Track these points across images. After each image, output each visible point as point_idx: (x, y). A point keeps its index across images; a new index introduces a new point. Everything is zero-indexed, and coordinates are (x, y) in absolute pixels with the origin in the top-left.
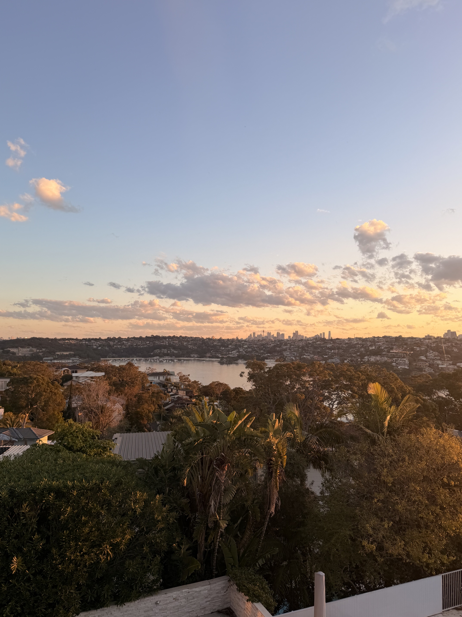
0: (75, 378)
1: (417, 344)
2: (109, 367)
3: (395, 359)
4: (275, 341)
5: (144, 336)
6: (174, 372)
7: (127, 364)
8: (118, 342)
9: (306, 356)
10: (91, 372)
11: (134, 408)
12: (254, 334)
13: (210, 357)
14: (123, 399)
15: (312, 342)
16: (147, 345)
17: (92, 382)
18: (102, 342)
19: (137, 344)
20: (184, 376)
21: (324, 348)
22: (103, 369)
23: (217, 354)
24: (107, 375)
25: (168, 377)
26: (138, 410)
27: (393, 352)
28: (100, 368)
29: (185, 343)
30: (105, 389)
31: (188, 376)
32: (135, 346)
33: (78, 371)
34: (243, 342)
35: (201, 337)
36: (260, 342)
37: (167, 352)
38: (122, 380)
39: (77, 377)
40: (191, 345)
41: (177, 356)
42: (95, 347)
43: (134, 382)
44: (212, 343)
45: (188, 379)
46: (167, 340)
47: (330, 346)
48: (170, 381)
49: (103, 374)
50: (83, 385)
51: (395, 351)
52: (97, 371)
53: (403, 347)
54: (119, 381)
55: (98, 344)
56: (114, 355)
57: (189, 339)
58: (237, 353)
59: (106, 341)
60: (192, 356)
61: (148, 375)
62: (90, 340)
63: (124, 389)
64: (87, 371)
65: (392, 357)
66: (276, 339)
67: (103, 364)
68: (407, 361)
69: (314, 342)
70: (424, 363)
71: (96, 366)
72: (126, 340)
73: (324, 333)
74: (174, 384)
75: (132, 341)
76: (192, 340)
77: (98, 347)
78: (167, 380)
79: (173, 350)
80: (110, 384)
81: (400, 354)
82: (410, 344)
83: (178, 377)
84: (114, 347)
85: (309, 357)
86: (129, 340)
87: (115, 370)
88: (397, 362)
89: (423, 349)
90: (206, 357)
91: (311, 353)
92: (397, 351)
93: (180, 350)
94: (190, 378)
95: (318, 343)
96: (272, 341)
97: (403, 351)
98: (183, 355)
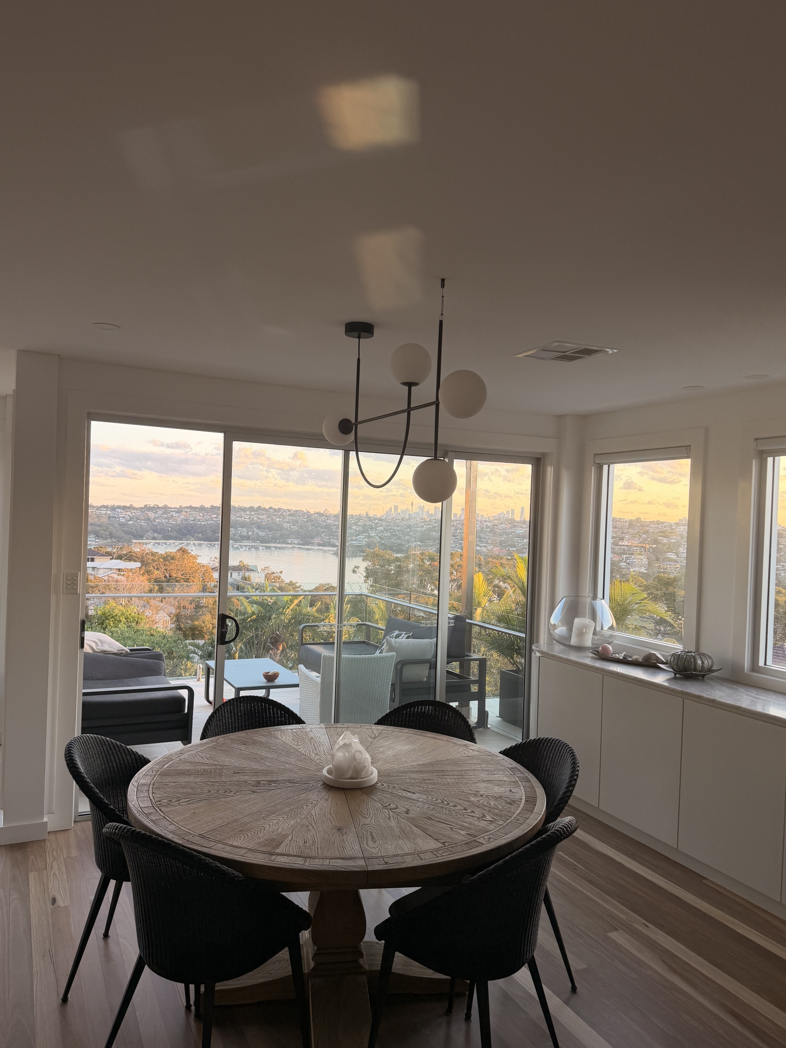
0: (91, 569)
1: (663, 532)
2: (147, 554)
3: (625, 556)
4: (430, 521)
7: (178, 551)
8: (163, 513)
9: (481, 547)
10: (119, 561)
11: (189, 621)
12: (396, 507)
13: (319, 545)
14: (170, 604)
15: (491, 524)
16: (214, 521)
17: (120, 577)
18: (134, 512)
19: (195, 518)
20: (273, 573)
21: (510, 536)
22: (137, 558)
23: (333, 540)
24: (144, 568)
25: (247, 574)
27: (623, 545)
28: (132, 555)
29: (278, 520)
30: (141, 587)
31: (280, 575)
32: (192, 521)
33: (95, 560)
34: (377, 521)
35: (306, 510)
36: (405, 523)
37: (247, 533)
38: (170, 576)
39: (94, 568)
40: (288, 522)
41: (263, 541)
42: (122, 520)
43: (189, 579)
44: (324, 521)
45: (279, 578)
46: (248, 512)
47: (521, 532)
48: (250, 581)
49: (139, 564)
50: (105, 581)
51: (626, 543)
52: (127, 560)
53: (640, 536)
54: (165, 577)
55: (129, 516)
56: (156, 535)
57: (285, 513)
58: (366, 540)
59: (142, 512)
60: (290, 542)
62: (113, 508)
64: (111, 559)
65: (621, 553)
66: (432, 518)
67: (138, 550)
68: (645, 560)
69: (494, 525)
70: (673, 563)
71: (125, 552)
72: (176, 510)
73: (513, 511)
75: (186, 512)
76: (290, 515)
77: (128, 521)
78: (245, 578)
79: (258, 531)
80: (149, 580)
81: (635, 548)
82: (653, 532)
84: (155, 521)
85: (484, 550)
86: (182, 511)
87: (158, 559)
88: (628, 561)
89: (673, 541)
90: (312, 544)
91: (489, 544)
92: (630, 544)
93: (270, 531)
95: (502, 526)
96: (426, 522)
97: (640, 543)
98: (274, 540)
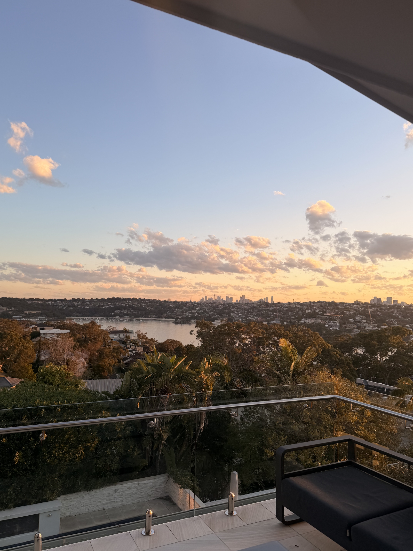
0: (42, 334)
1: (347, 308)
2: (73, 325)
3: (327, 321)
4: (224, 304)
5: (106, 298)
6: (133, 331)
7: (90, 323)
8: (82, 303)
9: (251, 317)
10: (58, 329)
11: (96, 362)
12: (206, 297)
13: (166, 318)
14: (86, 353)
15: (256, 305)
16: (109, 306)
17: (58, 338)
18: (67, 303)
19: (99, 305)
20: (142, 334)
21: (267, 311)
22: (68, 327)
23: (173, 315)
24: (71, 333)
25: (128, 335)
26: (100, 363)
27: (326, 316)
28: (65, 326)
29: (143, 305)
30: (70, 344)
31: (145, 334)
32: (97, 306)
33: (45, 329)
34: (196, 305)
35: (158, 299)
36: (211, 305)
37: (127, 312)
38: (86, 337)
39: (44, 334)
40: (149, 306)
41: (136, 316)
42: (60, 307)
43: (96, 338)
44: (168, 305)
45: (145, 337)
46: (127, 301)
47: (272, 309)
48: (129, 339)
49: (68, 331)
50: (50, 340)
51: (328, 314)
52: (63, 328)
53: (335, 310)
54: (83, 338)
55: (64, 304)
56: (78, 314)
57: (147, 301)
58: (191, 314)
59: (71, 302)
60: (150, 316)
61: (109, 332)
62: (55, 300)
63: (87, 345)
64: (53, 328)
65: (325, 320)
66: (225, 302)
67: (69, 323)
68: (338, 323)
69: (258, 306)
70: (352, 325)
71: (61, 324)
72: (89, 301)
73: (267, 298)
74: (133, 341)
75: (94, 302)
76: (150, 302)
77: (64, 307)
78: (126, 337)
79: (133, 311)
80: (74, 341)
81: (332, 317)
82: (341, 308)
83: (137, 335)
84: (78, 307)
85: (253, 319)
86: (92, 301)
87: (79, 328)
88: (329, 324)
89: (352, 313)
90: (162, 317)
91: (255, 315)
92: (330, 315)
93: (139, 311)
94: (147, 335)
95: (262, 306)
96: (222, 304)
97: (335, 314)
98: (141, 316)
